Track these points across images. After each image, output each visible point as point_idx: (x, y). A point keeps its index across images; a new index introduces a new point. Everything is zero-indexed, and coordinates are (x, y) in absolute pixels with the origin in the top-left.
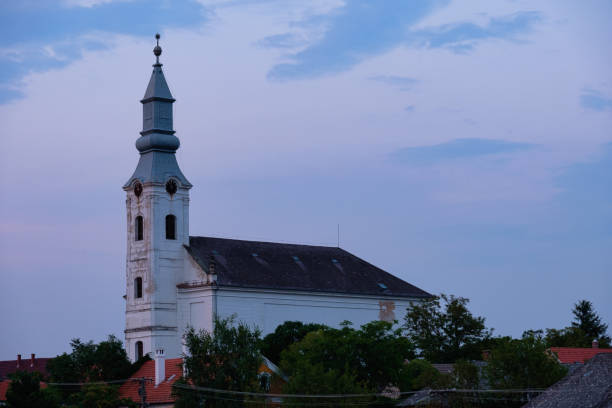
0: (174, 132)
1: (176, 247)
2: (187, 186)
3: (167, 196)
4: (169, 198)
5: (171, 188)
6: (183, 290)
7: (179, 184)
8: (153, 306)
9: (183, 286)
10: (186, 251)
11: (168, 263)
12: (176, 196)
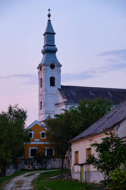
0: (55, 46)
1: (55, 89)
2: (60, 66)
3: (51, 70)
4: (52, 70)
5: (52, 67)
6: (57, 106)
7: (56, 65)
8: (44, 112)
9: (57, 104)
10: (58, 91)
11: (51, 95)
12: (54, 70)
